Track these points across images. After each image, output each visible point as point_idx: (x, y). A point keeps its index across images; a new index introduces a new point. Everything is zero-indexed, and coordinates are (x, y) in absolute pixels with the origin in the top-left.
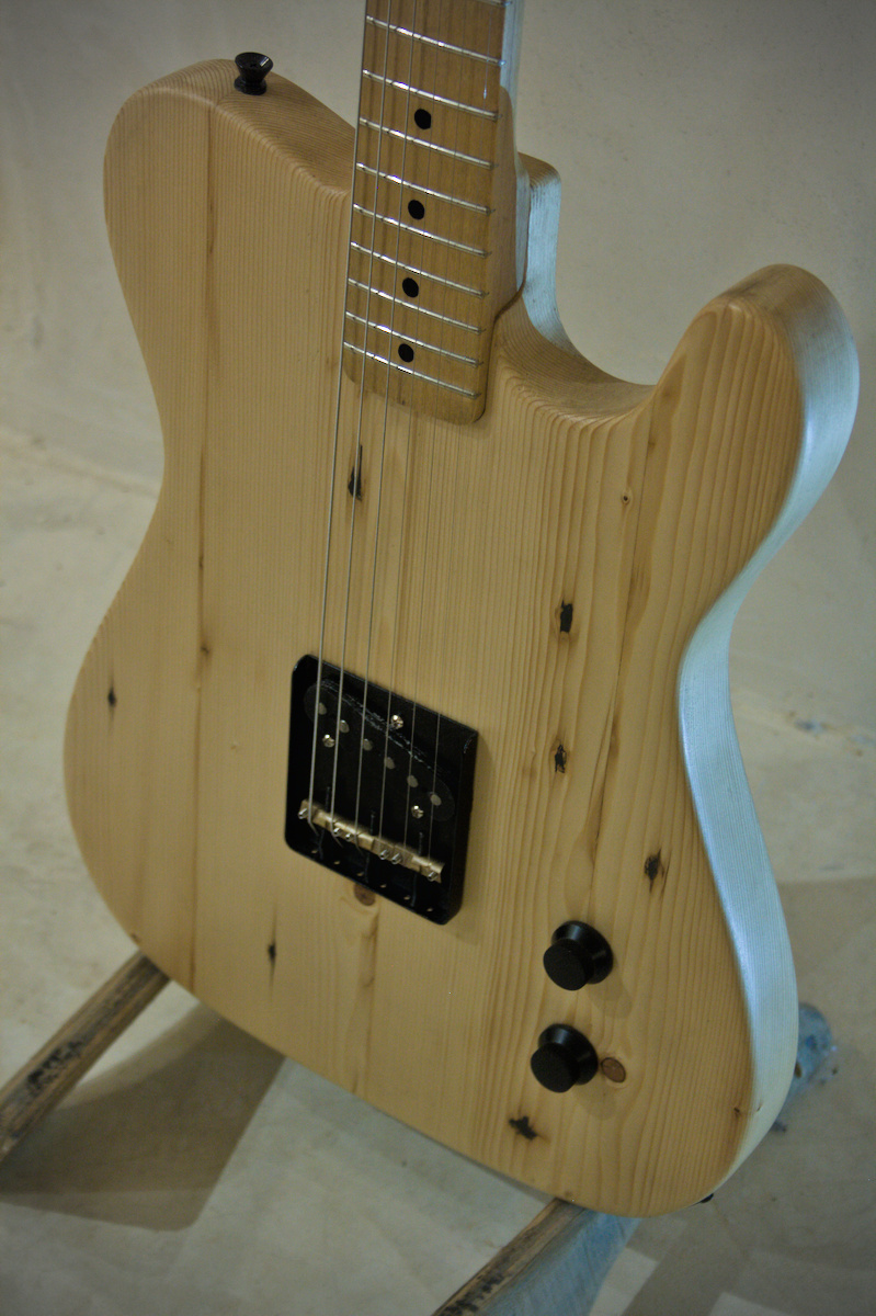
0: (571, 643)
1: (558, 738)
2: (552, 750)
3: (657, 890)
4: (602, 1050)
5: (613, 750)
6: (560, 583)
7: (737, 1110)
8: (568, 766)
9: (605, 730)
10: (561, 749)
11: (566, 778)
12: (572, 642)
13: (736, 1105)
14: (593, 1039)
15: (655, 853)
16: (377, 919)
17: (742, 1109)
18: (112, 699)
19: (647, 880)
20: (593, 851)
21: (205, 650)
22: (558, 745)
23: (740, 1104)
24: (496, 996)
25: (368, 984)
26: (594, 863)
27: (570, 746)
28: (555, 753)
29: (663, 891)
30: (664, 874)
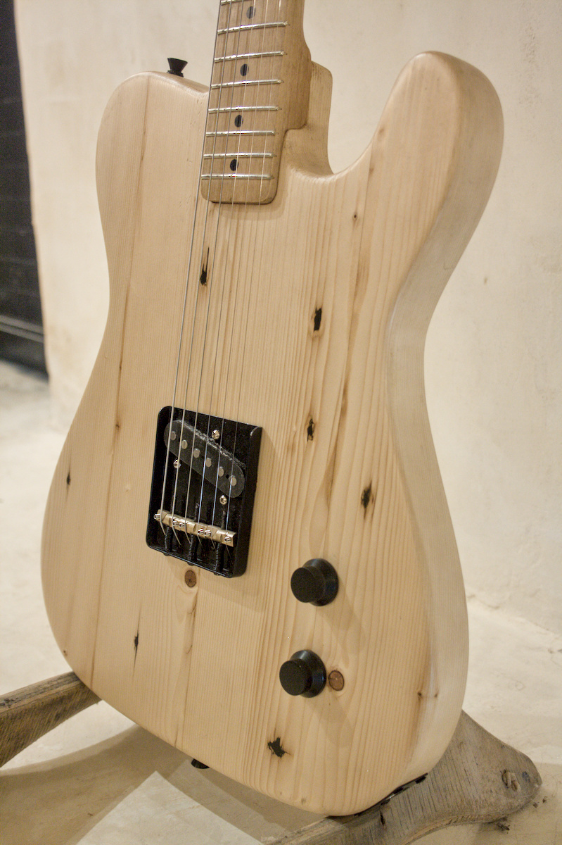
0: (319, 340)
1: (310, 415)
2: (305, 425)
3: (369, 515)
4: (329, 665)
5: (344, 411)
6: (315, 296)
7: (420, 694)
8: (315, 434)
9: (339, 397)
10: (311, 422)
11: (314, 443)
12: (320, 338)
13: (419, 690)
14: (323, 658)
15: (368, 485)
16: (196, 597)
17: (424, 693)
18: (68, 480)
19: (363, 508)
20: (328, 496)
21: (118, 426)
22: (309, 420)
23: (422, 687)
24: (264, 640)
25: (189, 651)
26: (329, 508)
27: (316, 419)
28: (307, 426)
29: (373, 515)
30: (374, 501)
